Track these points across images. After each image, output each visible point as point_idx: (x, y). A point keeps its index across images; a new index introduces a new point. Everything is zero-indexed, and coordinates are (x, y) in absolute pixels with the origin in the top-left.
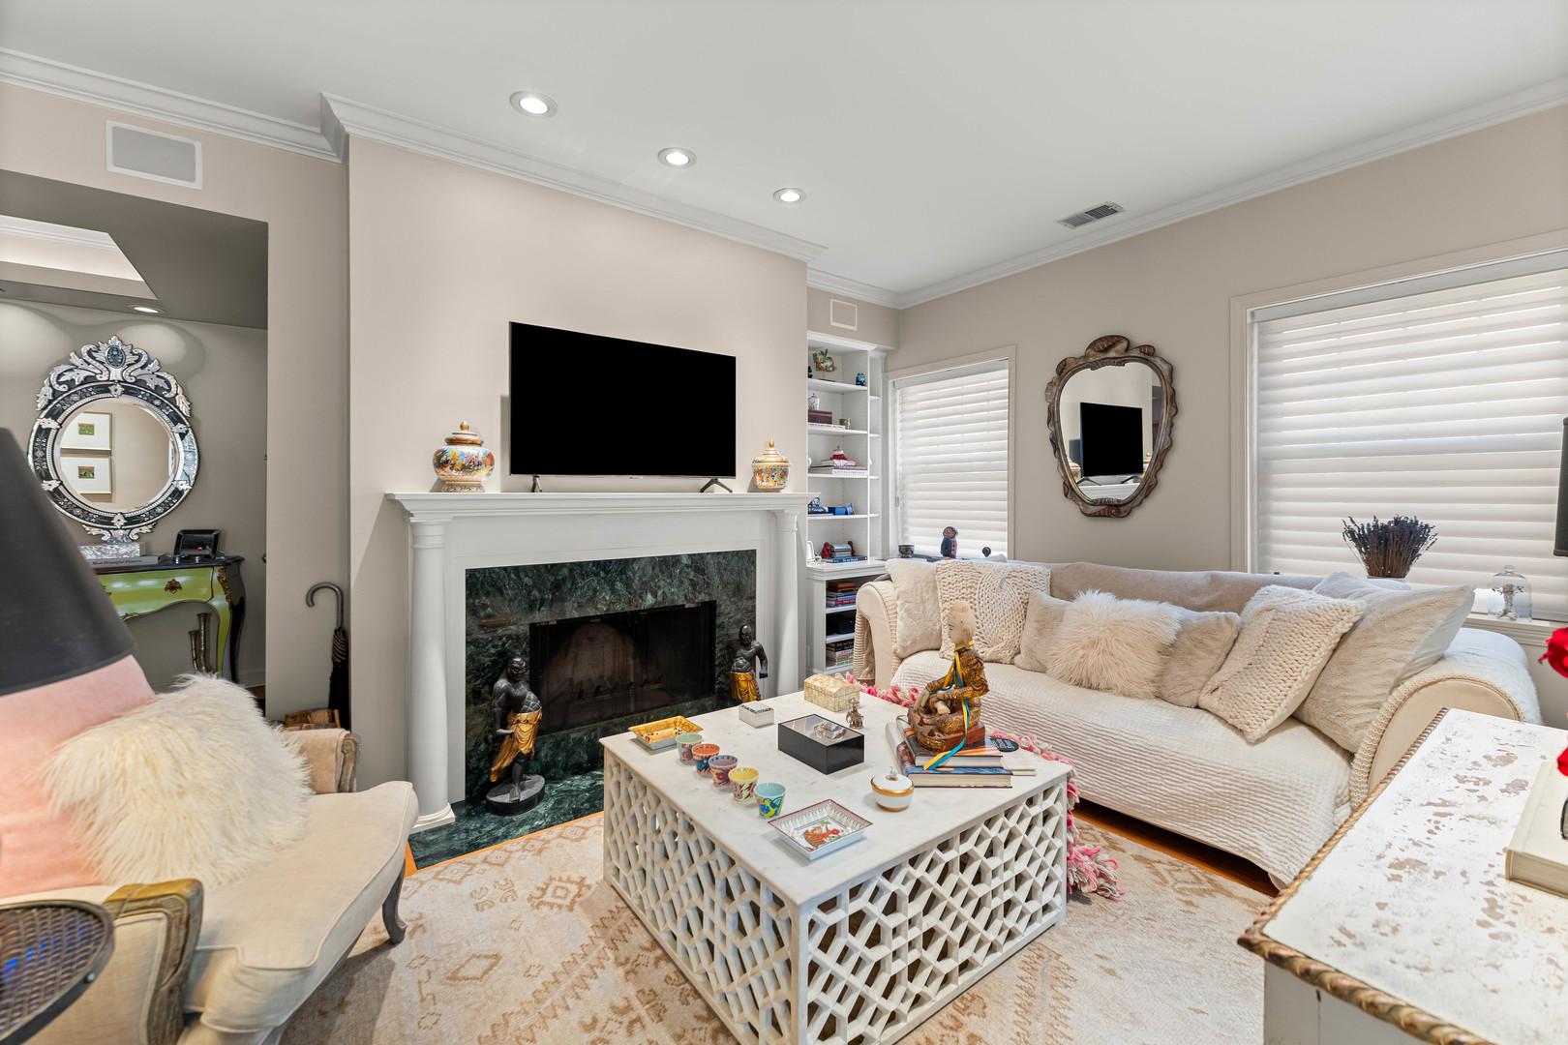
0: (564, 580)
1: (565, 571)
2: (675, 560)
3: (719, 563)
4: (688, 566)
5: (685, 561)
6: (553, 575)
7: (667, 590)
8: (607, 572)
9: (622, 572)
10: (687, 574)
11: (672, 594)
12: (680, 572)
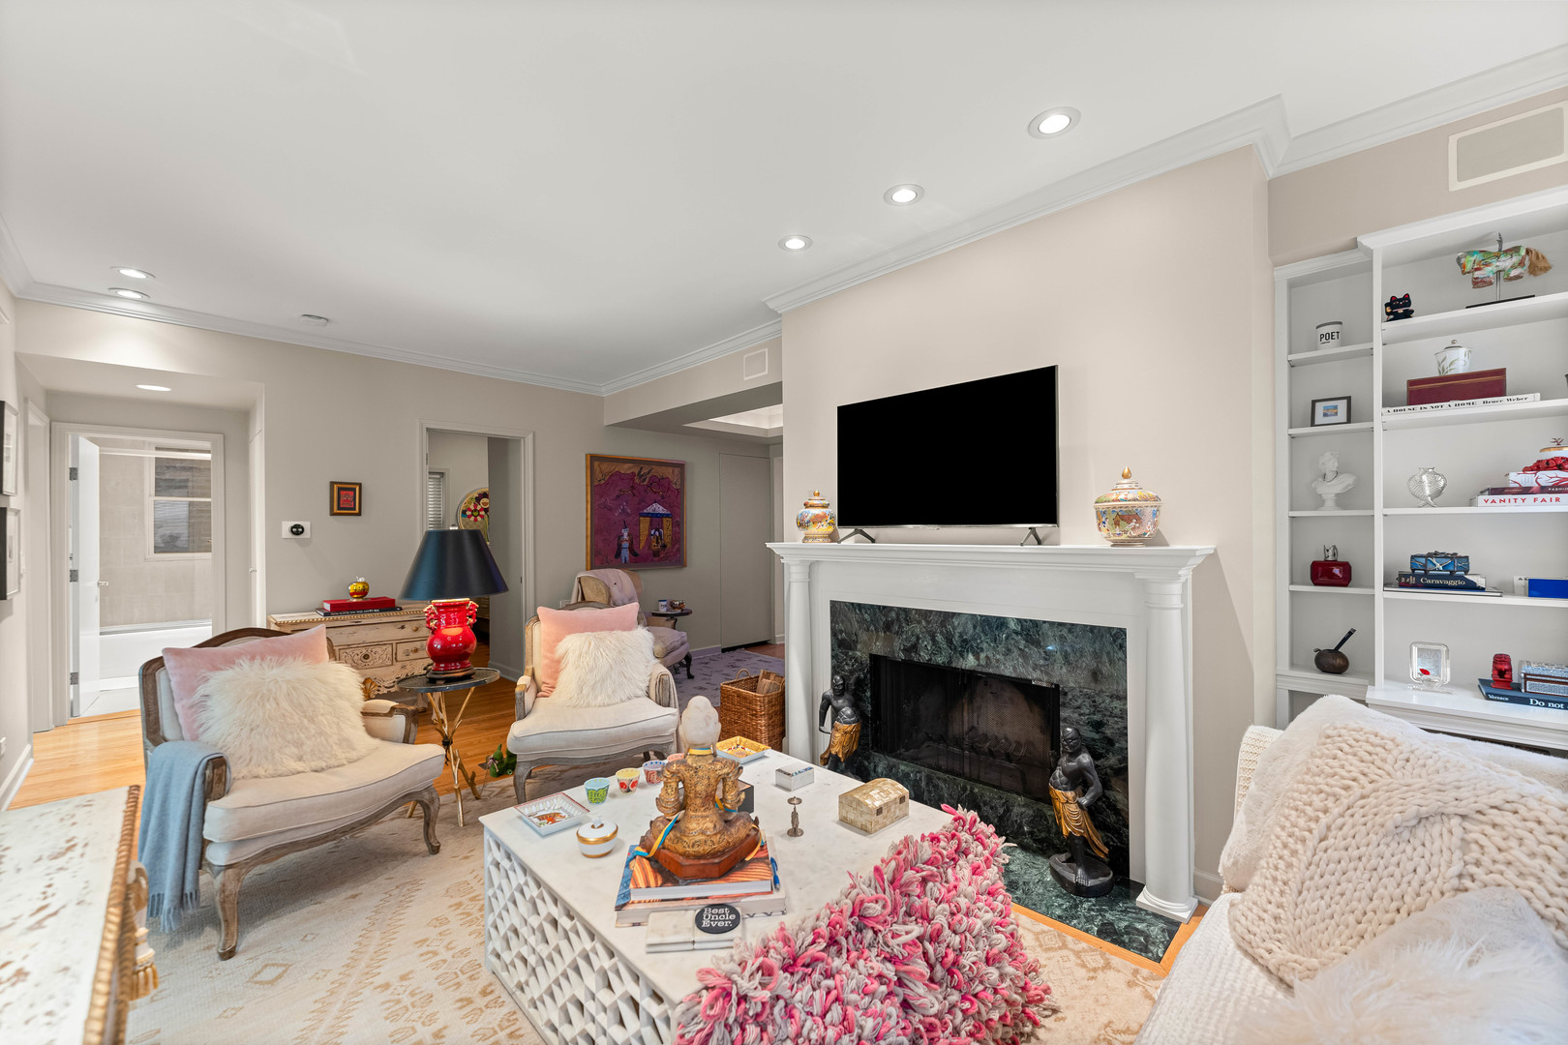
0: (892, 622)
1: (893, 614)
2: (1001, 623)
3: (1061, 636)
4: (1017, 633)
5: (1012, 625)
6: (884, 615)
7: (991, 655)
8: (928, 622)
9: (943, 624)
10: (1017, 642)
11: (998, 661)
12: (1007, 638)
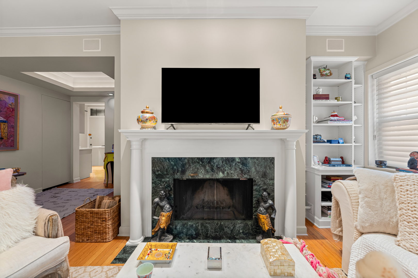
0: (186, 164)
1: (186, 161)
2: (233, 159)
3: (254, 162)
4: (239, 162)
5: (237, 160)
6: (182, 161)
7: (229, 172)
8: (203, 162)
9: (209, 163)
10: (239, 166)
11: (231, 173)
12: (235, 165)
